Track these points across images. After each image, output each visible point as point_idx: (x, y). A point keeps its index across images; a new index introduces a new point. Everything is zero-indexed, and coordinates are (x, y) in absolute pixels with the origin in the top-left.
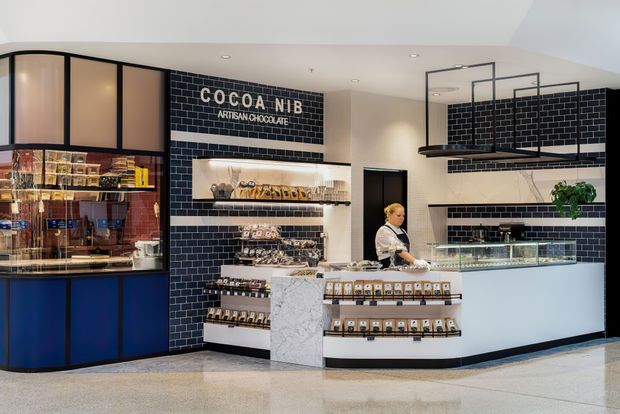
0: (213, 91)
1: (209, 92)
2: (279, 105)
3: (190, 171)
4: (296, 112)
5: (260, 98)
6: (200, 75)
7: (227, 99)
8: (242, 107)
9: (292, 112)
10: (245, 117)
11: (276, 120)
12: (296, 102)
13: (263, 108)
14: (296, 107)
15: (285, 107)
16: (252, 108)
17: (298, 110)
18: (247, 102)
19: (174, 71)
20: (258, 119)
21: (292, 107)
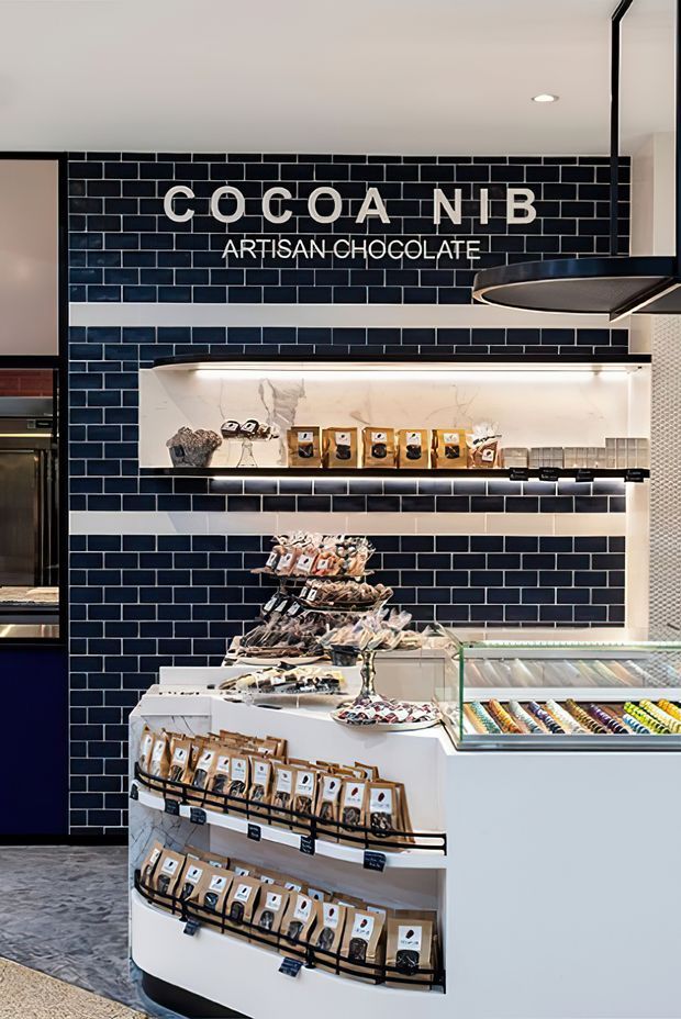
0: (205, 191)
1: (190, 194)
2: (446, 206)
3: (133, 399)
4: (511, 219)
5: (373, 193)
6: (162, 156)
7: (253, 207)
8: (310, 225)
9: (498, 222)
10: (316, 249)
11: (433, 247)
12: (511, 192)
13: (386, 220)
14: (511, 205)
15: (470, 209)
16: (345, 225)
17: (520, 213)
18: (325, 206)
19: (80, 155)
20: (367, 251)
21: (498, 208)
